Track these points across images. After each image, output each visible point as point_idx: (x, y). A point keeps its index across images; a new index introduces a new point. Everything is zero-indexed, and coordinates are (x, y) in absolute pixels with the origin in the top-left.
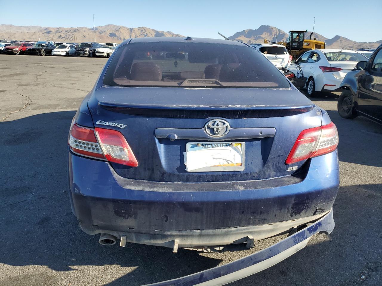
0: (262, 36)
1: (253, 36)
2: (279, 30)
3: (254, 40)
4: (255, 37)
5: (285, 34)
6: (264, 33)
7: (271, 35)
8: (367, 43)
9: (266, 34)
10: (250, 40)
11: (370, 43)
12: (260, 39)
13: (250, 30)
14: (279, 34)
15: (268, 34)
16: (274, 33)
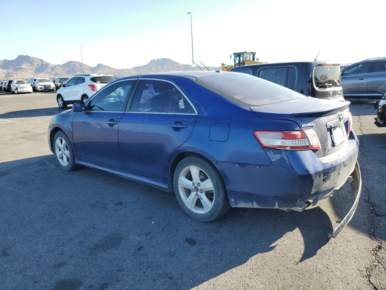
0: (22, 66)
1: (11, 67)
2: (41, 60)
3: (13, 71)
4: (14, 68)
5: (48, 64)
6: (24, 63)
7: (33, 65)
8: (125, 70)
9: (26, 64)
10: (8, 71)
11: (128, 69)
12: (21, 70)
13: (5, 60)
14: (42, 64)
15: (30, 65)
16: (36, 64)
